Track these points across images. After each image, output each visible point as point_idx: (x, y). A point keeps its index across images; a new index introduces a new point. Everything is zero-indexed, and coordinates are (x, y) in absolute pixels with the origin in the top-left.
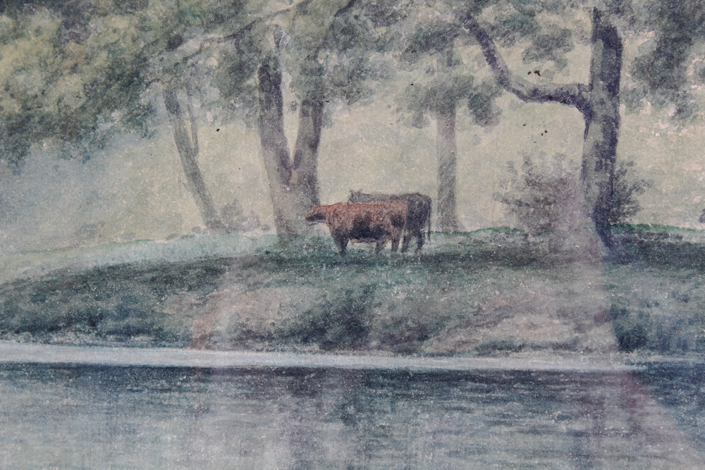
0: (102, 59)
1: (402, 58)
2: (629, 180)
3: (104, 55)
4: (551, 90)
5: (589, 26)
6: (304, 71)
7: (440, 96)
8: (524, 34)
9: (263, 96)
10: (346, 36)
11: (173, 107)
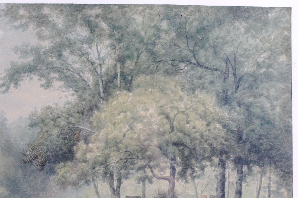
0: (80, 171)
1: (136, 171)
2: (177, 194)
3: (81, 170)
4: (163, 178)
5: (170, 166)
6: (118, 173)
7: (143, 178)
8: (158, 167)
9: (110, 178)
10: (125, 167)
11: (93, 180)
